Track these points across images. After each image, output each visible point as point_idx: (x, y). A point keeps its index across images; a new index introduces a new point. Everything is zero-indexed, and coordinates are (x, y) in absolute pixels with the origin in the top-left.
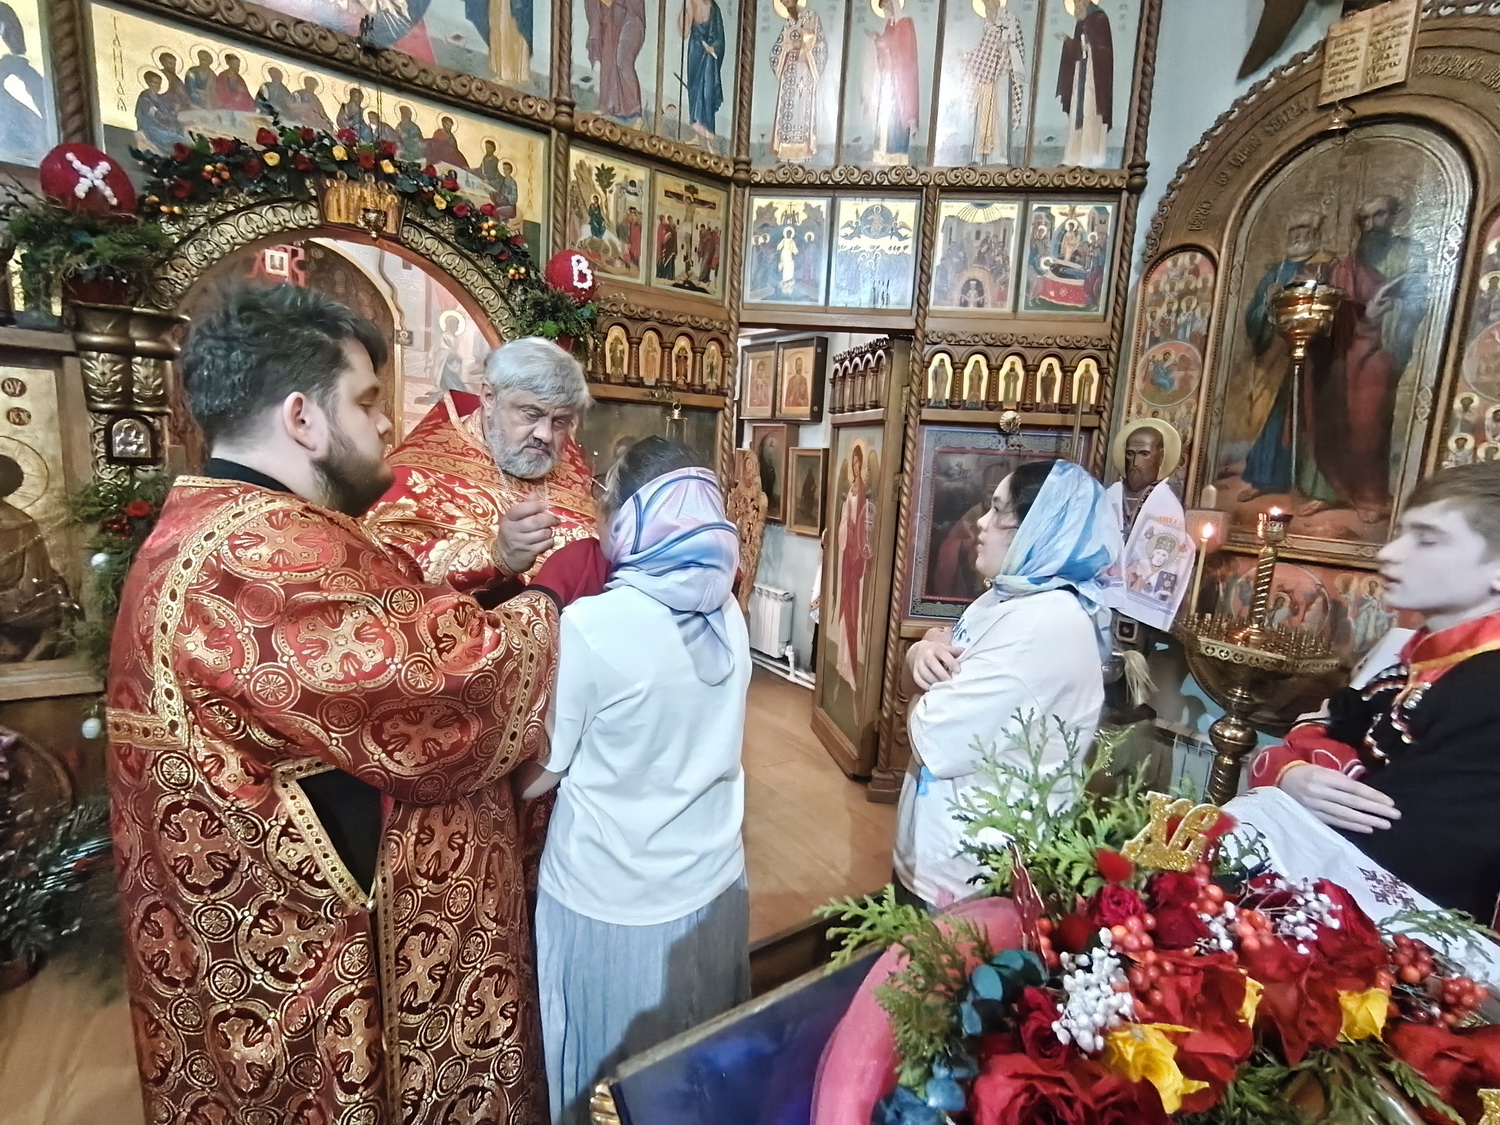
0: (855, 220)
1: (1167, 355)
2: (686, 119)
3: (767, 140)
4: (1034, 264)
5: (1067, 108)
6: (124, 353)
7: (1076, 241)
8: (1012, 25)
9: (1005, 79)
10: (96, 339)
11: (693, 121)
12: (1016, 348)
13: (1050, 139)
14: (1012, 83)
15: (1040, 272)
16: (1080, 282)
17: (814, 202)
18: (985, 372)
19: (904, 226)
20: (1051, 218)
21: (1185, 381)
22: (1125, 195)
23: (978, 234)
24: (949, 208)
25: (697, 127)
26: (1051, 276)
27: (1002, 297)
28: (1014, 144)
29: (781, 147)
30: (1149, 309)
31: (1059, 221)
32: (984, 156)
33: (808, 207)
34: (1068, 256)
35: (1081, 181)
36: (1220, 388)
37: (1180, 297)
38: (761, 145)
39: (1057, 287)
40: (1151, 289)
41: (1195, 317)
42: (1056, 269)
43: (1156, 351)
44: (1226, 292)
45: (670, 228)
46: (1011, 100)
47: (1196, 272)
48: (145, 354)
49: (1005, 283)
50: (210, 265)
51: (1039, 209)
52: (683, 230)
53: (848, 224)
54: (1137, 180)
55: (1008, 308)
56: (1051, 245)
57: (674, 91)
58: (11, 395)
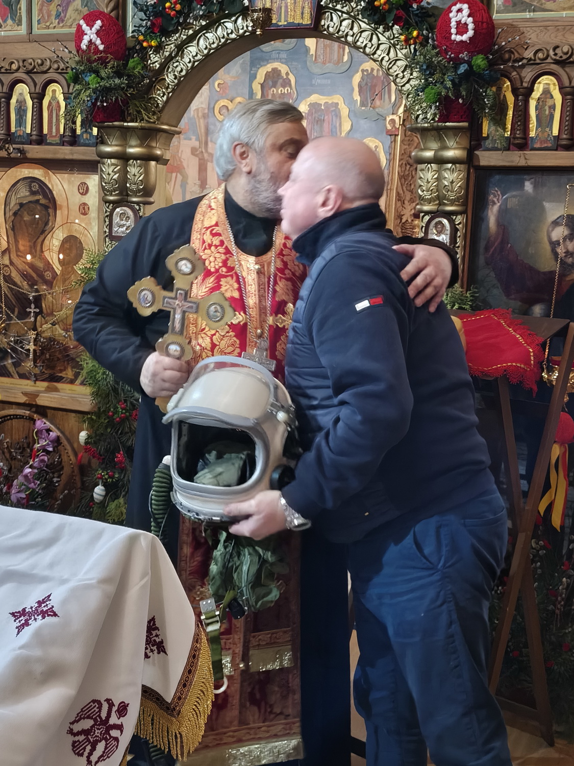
6: (124, 158)
10: (108, 149)
48: (136, 157)
50: (179, 80)
58: (82, 194)
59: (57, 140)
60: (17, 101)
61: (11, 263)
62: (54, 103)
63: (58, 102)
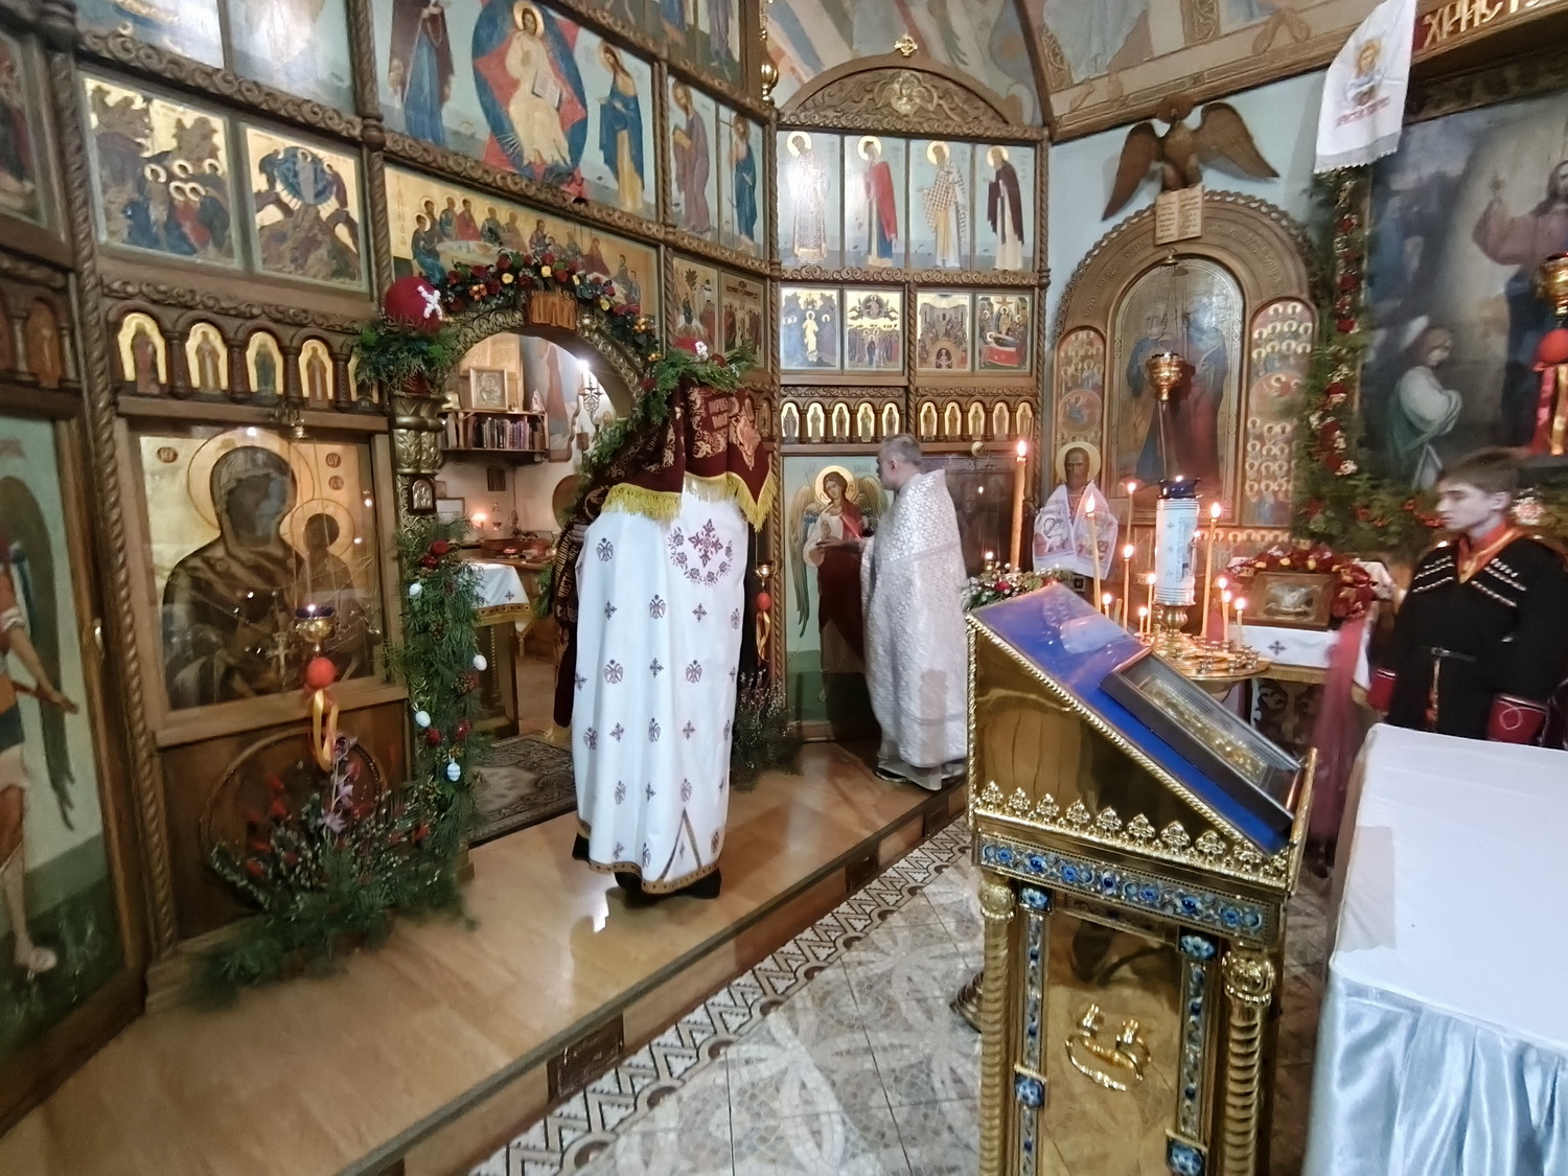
0: (858, 305)
1: (1077, 400)
2: (737, 232)
3: (789, 246)
4: (983, 337)
5: (995, 230)
6: (419, 428)
7: (1008, 321)
8: (954, 170)
9: (953, 207)
10: (405, 420)
11: (741, 233)
12: (978, 397)
13: (986, 251)
14: (958, 211)
15: (987, 343)
16: (1013, 349)
17: (828, 293)
18: (959, 415)
19: (893, 310)
20: (991, 305)
21: (1091, 416)
22: (1037, 290)
23: (944, 316)
24: (923, 298)
25: (744, 237)
26: (994, 345)
27: (963, 361)
28: (963, 253)
29: (800, 251)
30: (1063, 369)
31: (996, 308)
32: (944, 261)
33: (823, 296)
34: (1004, 332)
35: (1010, 280)
36: (1114, 420)
37: (1083, 360)
38: (786, 250)
39: (999, 353)
40: (1062, 354)
41: (1093, 373)
42: (998, 341)
43: (1071, 397)
44: (1112, 358)
45: (731, 315)
46: (958, 224)
47: (1091, 343)
49: (965, 351)
51: (983, 299)
52: (739, 315)
53: (854, 309)
54: (1045, 281)
55: (968, 368)
56: (992, 324)
57: (730, 212)
58: (333, 466)
59: (325, 405)
60: (258, 354)
61: (229, 553)
62: (316, 363)
63: (322, 363)
